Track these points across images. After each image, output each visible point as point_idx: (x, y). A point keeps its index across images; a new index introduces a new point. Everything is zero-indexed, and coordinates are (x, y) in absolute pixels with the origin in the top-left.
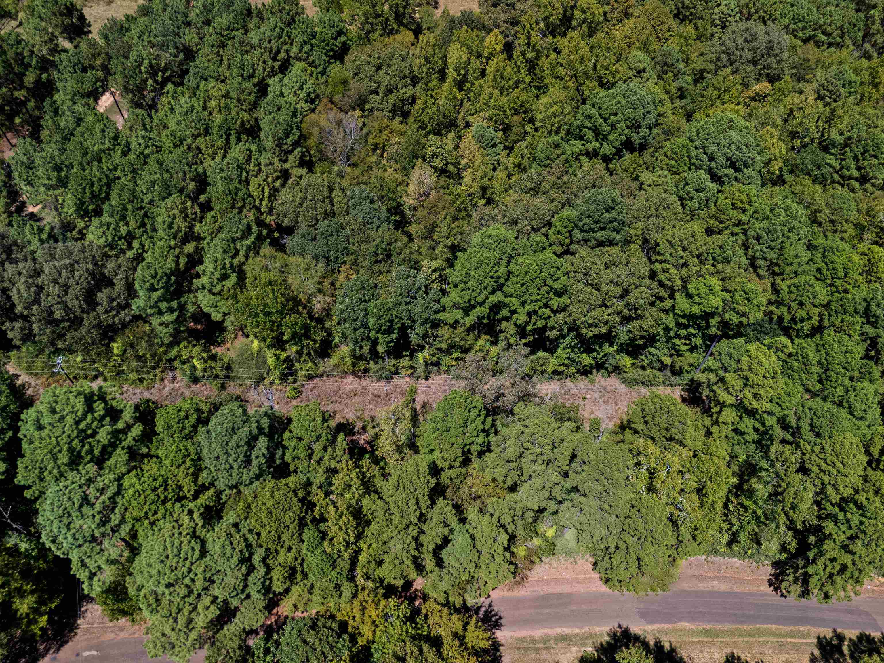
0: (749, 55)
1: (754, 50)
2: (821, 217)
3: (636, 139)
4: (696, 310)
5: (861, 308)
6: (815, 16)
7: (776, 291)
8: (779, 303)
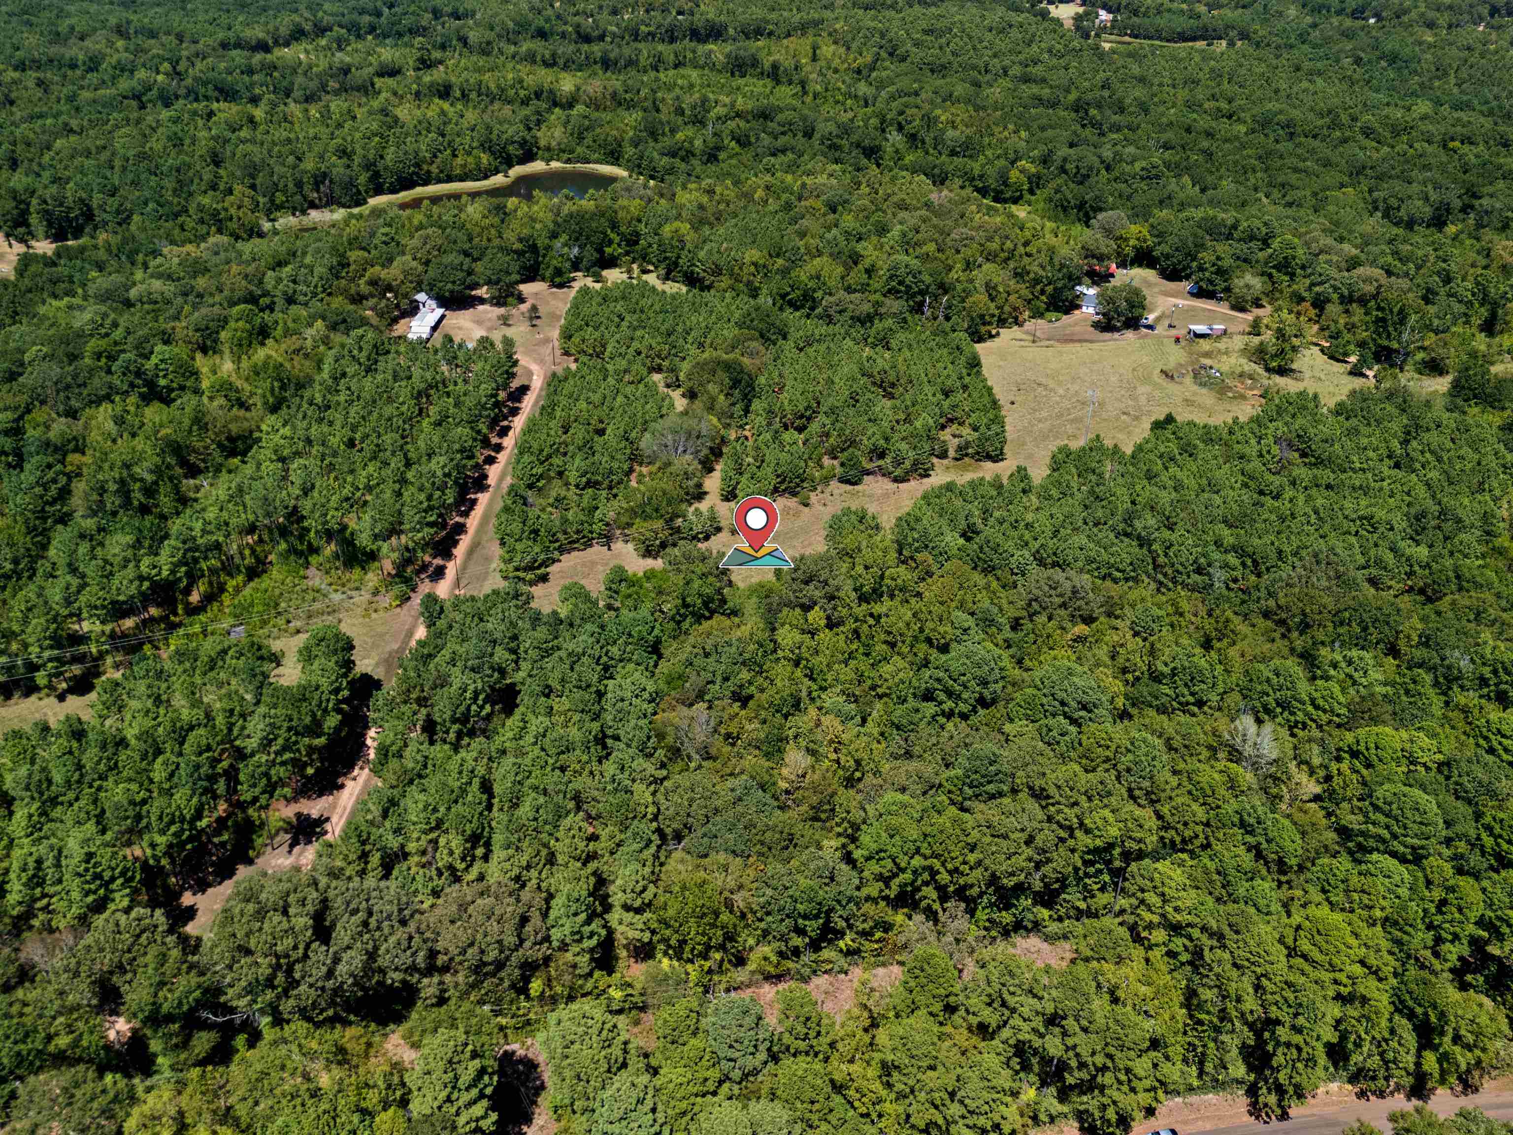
0: (1058, 600)
1: (1061, 595)
2: (1175, 743)
3: (987, 694)
4: (1098, 842)
5: (1236, 819)
6: (1105, 556)
7: (1160, 817)
8: (1166, 828)
